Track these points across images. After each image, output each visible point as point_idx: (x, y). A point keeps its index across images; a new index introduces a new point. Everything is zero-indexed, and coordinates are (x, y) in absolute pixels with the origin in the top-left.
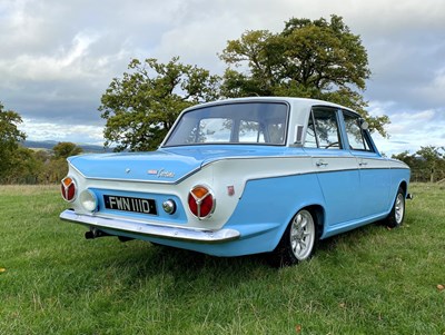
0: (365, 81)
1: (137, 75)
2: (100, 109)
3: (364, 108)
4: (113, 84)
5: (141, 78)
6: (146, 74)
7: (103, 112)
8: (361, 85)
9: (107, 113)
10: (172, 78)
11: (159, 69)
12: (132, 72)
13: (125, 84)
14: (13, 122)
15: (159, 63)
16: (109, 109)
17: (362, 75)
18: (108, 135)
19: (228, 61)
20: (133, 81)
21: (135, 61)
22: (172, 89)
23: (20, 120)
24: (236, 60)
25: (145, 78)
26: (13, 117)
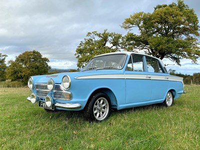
0: (199, 32)
1: (90, 39)
2: (75, 55)
3: (198, 46)
4: (81, 44)
5: (92, 40)
6: (94, 38)
7: (77, 56)
9: (79, 56)
10: (105, 40)
11: (99, 36)
12: (88, 38)
13: (86, 43)
14: (46, 62)
15: (98, 33)
16: (79, 55)
17: (197, 29)
18: (79, 66)
19: (126, 28)
20: (89, 42)
21: (89, 33)
22: (105, 44)
23: (48, 61)
24: (129, 27)
25: (94, 40)
26: (46, 60)
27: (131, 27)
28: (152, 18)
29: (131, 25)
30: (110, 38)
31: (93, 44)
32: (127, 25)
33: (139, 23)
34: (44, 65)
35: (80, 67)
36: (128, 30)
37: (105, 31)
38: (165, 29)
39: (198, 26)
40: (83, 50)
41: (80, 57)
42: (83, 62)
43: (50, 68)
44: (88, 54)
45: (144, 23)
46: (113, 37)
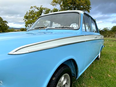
0: (90, 10)
1: (32, 10)
2: (24, 19)
4: (27, 13)
5: (33, 11)
6: (35, 10)
7: (25, 20)
8: (89, 12)
9: (26, 20)
10: (41, 11)
11: (38, 9)
12: (31, 10)
13: (30, 13)
14: (6, 23)
15: (37, 7)
16: (26, 19)
17: (89, 9)
19: (53, 5)
20: (32, 12)
21: (32, 7)
22: (41, 14)
24: (55, 5)
25: (34, 11)
29: (56, 4)
30: (44, 11)
31: (34, 14)
32: (54, 3)
33: (61, 3)
35: (27, 27)
37: (41, 6)
38: (74, 7)
39: (90, 7)
40: (28, 17)
41: (27, 21)
42: (29, 24)
44: (31, 19)
45: (63, 3)
46: (46, 10)
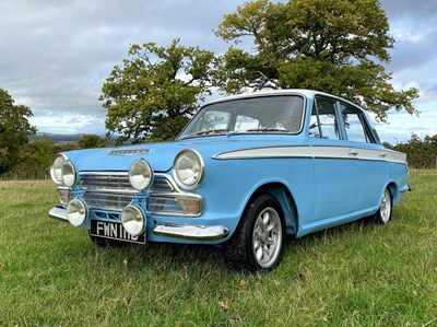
0: (388, 50)
1: (138, 61)
2: (101, 99)
3: (388, 82)
4: (114, 73)
5: (141, 63)
6: (147, 60)
7: (105, 101)
8: (384, 56)
9: (109, 102)
10: (174, 63)
11: (160, 53)
12: (133, 58)
13: (128, 71)
14: (25, 116)
15: (158, 46)
16: (111, 98)
17: (385, 45)
18: (109, 126)
19: (225, 37)
20: (134, 69)
21: (135, 47)
22: (175, 74)
23: (30, 114)
24: (235, 36)
25: (146, 63)
26: (24, 110)
27: (238, 36)
28: (289, 16)
29: (238, 32)
30: (186, 61)
31: (144, 74)
32: (229, 30)
33: (258, 26)
34: (18, 124)
35: (112, 129)
36: (232, 42)
37: (175, 42)
38: (315, 41)
39: (387, 38)
40: (121, 86)
41: (114, 103)
42: (122, 115)
43: (34, 130)
44: (134, 97)
45: (269, 27)
46: (194, 58)
